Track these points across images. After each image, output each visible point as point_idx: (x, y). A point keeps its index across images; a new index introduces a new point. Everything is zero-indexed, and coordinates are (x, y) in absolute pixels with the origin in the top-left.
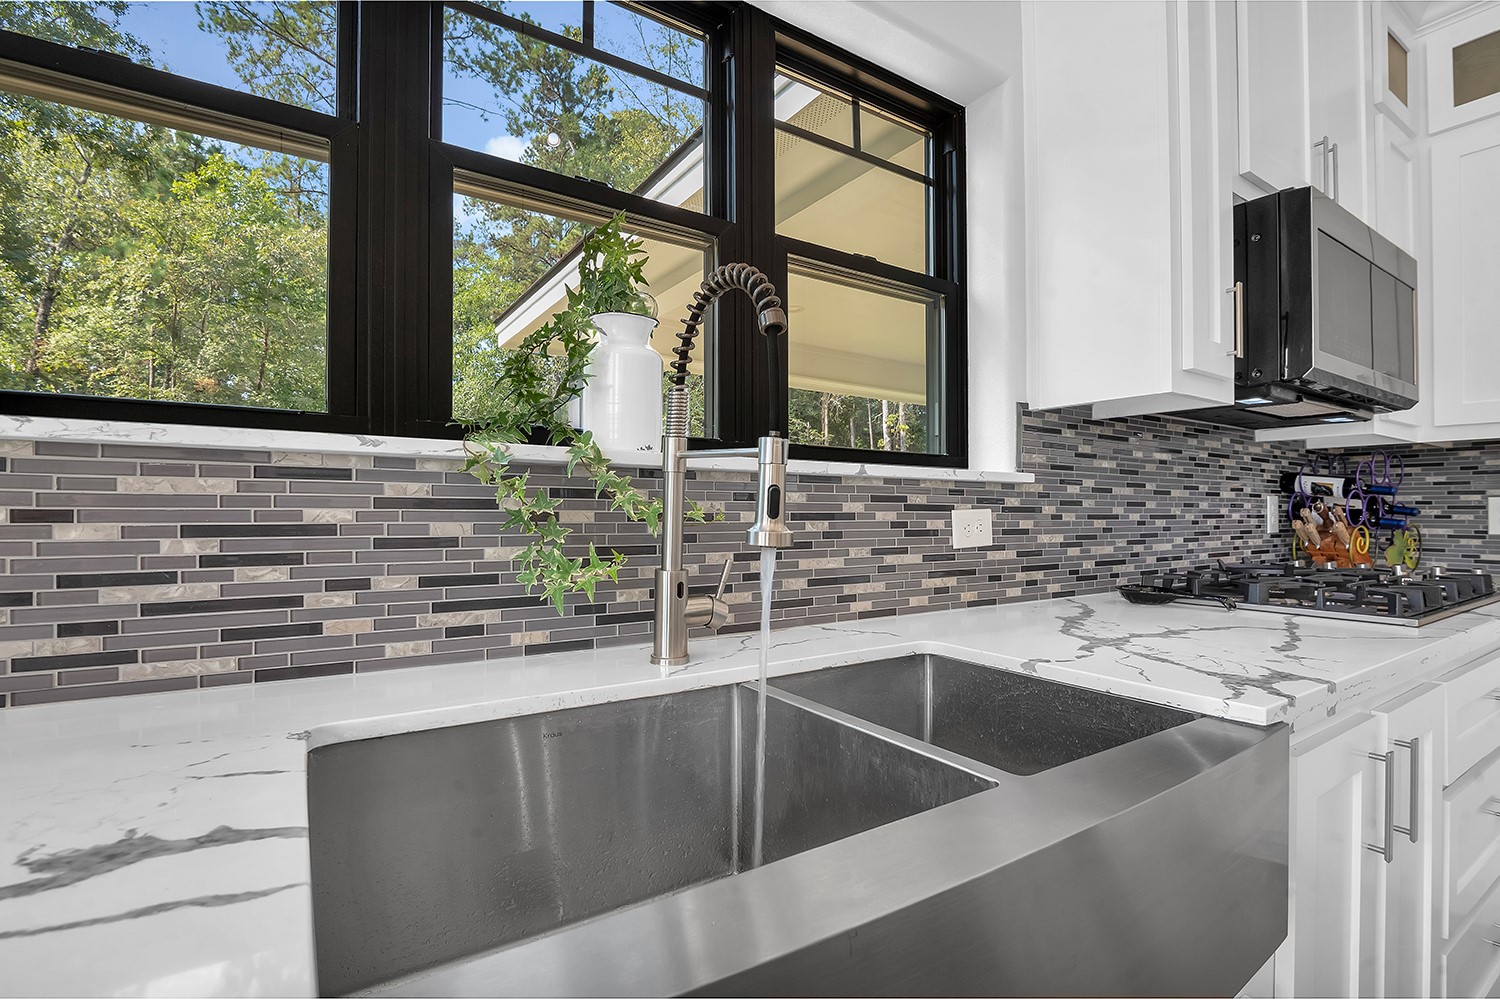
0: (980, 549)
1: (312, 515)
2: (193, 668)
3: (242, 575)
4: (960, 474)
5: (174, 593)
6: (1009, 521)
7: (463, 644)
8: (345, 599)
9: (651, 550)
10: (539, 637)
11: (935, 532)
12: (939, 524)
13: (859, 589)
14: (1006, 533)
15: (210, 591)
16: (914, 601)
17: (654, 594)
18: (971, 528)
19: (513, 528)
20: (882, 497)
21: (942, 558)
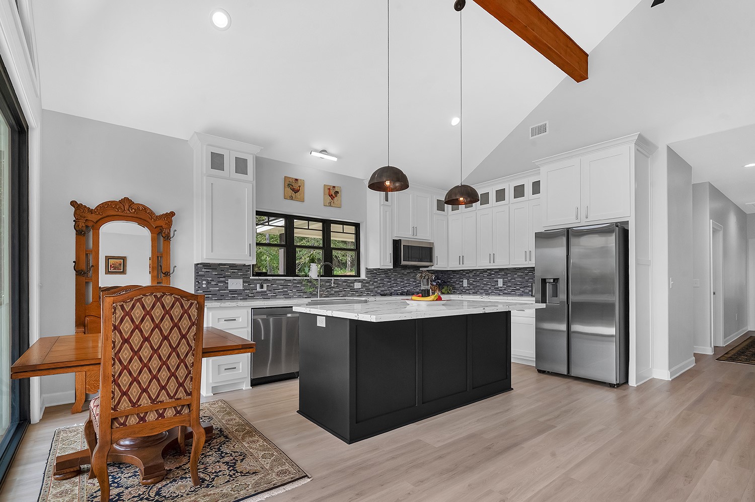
0: (359, 288)
1: (289, 284)
2: (280, 297)
3: (284, 289)
4: (359, 278)
5: (280, 291)
6: (364, 284)
7: (300, 297)
8: (291, 292)
9: (317, 288)
10: (306, 296)
12: (352, 285)
13: (341, 293)
14: (363, 286)
15: (282, 291)
16: (349, 295)
17: (317, 292)
18: (357, 286)
19: (304, 285)
20: (345, 281)
21: (353, 290)
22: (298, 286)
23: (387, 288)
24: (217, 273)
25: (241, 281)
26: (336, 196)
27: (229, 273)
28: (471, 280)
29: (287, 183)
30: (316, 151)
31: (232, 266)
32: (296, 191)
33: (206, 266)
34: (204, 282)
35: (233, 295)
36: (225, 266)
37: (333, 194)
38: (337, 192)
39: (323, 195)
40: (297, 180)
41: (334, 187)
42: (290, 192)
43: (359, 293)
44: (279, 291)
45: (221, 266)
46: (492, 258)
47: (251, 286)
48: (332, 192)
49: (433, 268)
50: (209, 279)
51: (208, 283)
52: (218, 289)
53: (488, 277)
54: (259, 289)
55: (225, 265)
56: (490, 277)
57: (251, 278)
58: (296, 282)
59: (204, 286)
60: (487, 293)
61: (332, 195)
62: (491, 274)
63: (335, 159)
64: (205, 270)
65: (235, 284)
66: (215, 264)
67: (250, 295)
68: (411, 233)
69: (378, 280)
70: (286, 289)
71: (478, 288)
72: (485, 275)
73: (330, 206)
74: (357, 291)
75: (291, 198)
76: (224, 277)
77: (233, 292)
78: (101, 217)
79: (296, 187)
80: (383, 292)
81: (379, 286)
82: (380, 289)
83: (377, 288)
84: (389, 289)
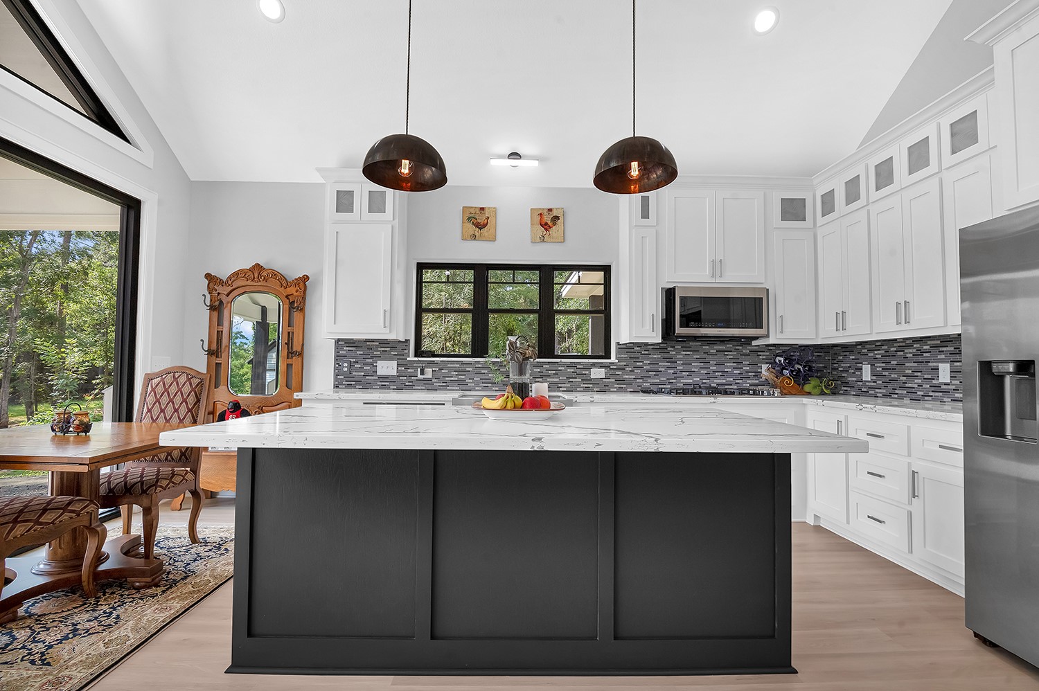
0: (601, 378)
1: (467, 369)
2: (454, 388)
3: (460, 377)
5: (453, 379)
6: (612, 372)
8: (471, 381)
11: (586, 374)
12: (588, 372)
13: (563, 386)
14: (609, 375)
15: (456, 379)
16: (579, 389)
18: (598, 374)
20: (572, 365)
21: (588, 380)
22: (483, 372)
23: (665, 379)
24: (362, 353)
25: (395, 363)
26: (555, 224)
27: (379, 353)
28: (879, 366)
29: (468, 215)
30: (500, 157)
31: (383, 343)
32: (481, 226)
33: (350, 342)
34: (345, 365)
35: (383, 384)
36: (374, 343)
37: (548, 221)
38: (557, 218)
39: (530, 225)
40: (482, 209)
41: (550, 210)
42: (471, 229)
43: (603, 387)
44: (451, 379)
45: (368, 343)
46: (903, 311)
47: (409, 370)
48: (548, 219)
49: (772, 341)
50: (352, 360)
51: (351, 365)
52: (363, 374)
53: (916, 359)
54: (420, 376)
55: (373, 341)
56: (920, 359)
57: (408, 359)
58: (480, 366)
59: (345, 369)
60: (914, 396)
61: (546, 224)
62: (921, 352)
63: (536, 163)
64: (348, 348)
65: (387, 368)
66: (360, 341)
67: (407, 384)
68: (708, 272)
69: (646, 365)
70: (463, 377)
71: (895, 385)
72: (909, 353)
73: (543, 241)
74: (596, 383)
75: (474, 237)
76: (372, 358)
77: (384, 378)
78: (230, 288)
79: (481, 220)
80: (656, 386)
81: (646, 374)
82: (649, 381)
83: (642, 378)
84: (671, 381)
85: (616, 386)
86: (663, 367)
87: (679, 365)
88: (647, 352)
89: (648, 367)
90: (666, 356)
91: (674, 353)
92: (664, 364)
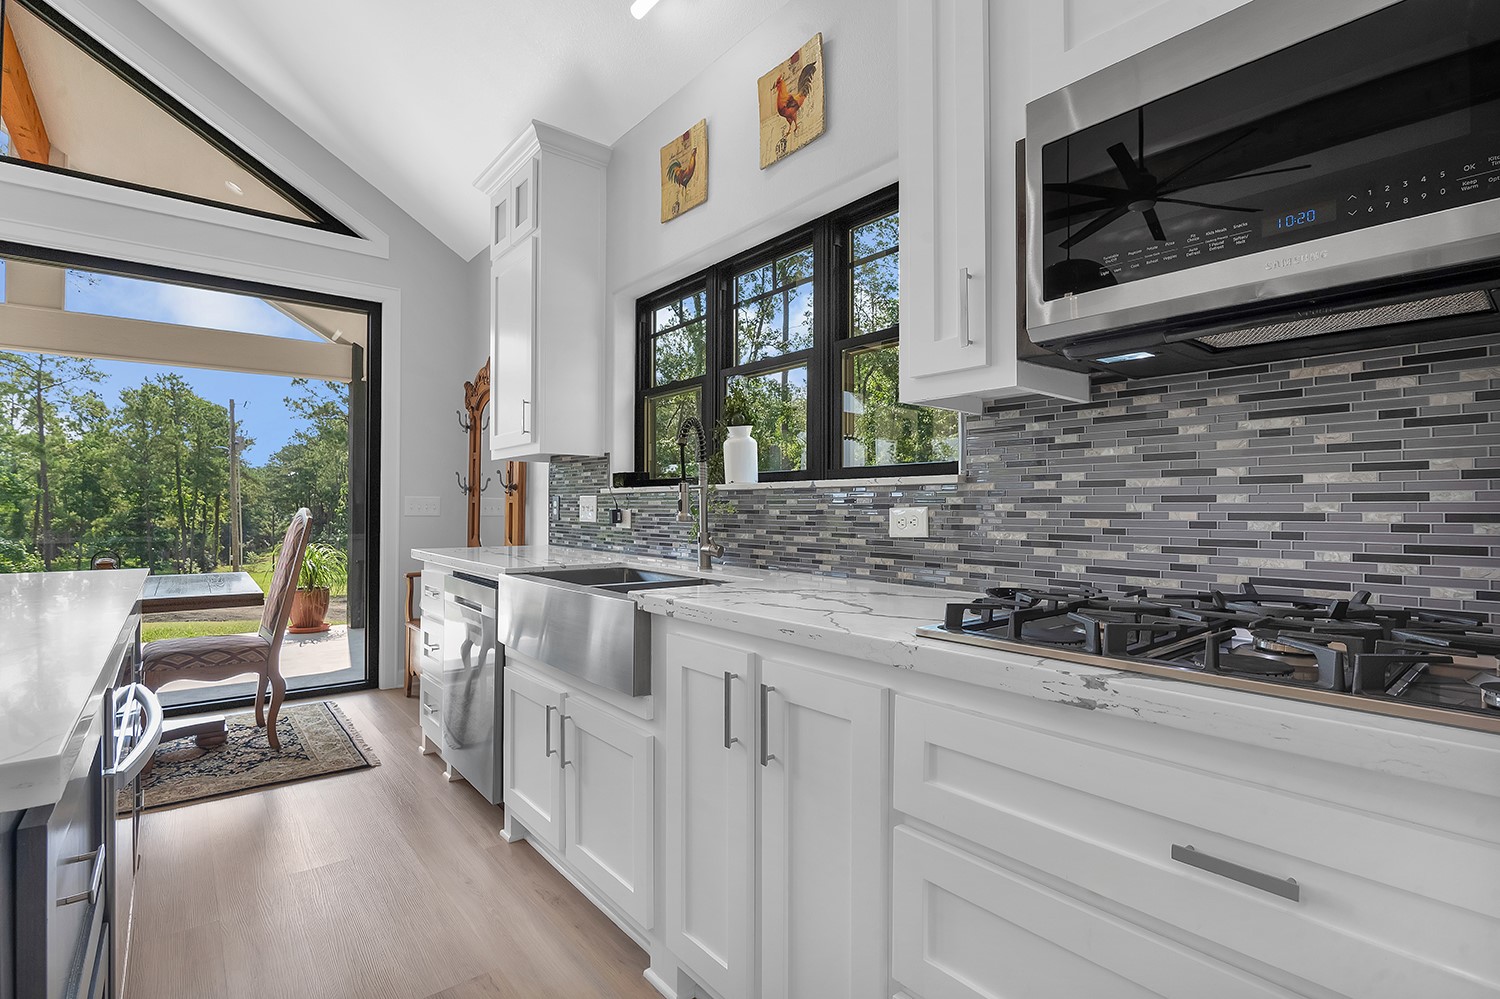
0: (916, 539)
1: (671, 511)
2: (655, 551)
8: (676, 537)
11: (877, 525)
12: (881, 519)
14: (944, 528)
15: (658, 531)
16: (859, 571)
18: (906, 524)
21: (883, 546)
23: (1154, 549)
25: (594, 499)
26: (806, 93)
27: (582, 482)
31: (585, 462)
32: (687, 177)
34: (555, 504)
35: (586, 537)
36: (578, 465)
37: (795, 95)
40: (686, 135)
42: (674, 191)
44: (653, 531)
45: (573, 464)
50: (561, 496)
51: (560, 505)
52: (569, 520)
54: (618, 526)
57: (606, 491)
59: (555, 512)
61: (790, 102)
64: (558, 475)
65: (587, 509)
67: (607, 539)
70: (666, 528)
73: (783, 153)
75: (677, 210)
76: (576, 491)
77: (586, 528)
78: (478, 399)
80: (1114, 581)
81: (1074, 529)
82: (1083, 553)
83: (1054, 541)
84: (1184, 559)
85: (962, 567)
86: (1141, 495)
87: (1228, 485)
88: (1073, 438)
89: (1080, 499)
90: (1159, 445)
91: (1201, 429)
92: (1150, 483)
